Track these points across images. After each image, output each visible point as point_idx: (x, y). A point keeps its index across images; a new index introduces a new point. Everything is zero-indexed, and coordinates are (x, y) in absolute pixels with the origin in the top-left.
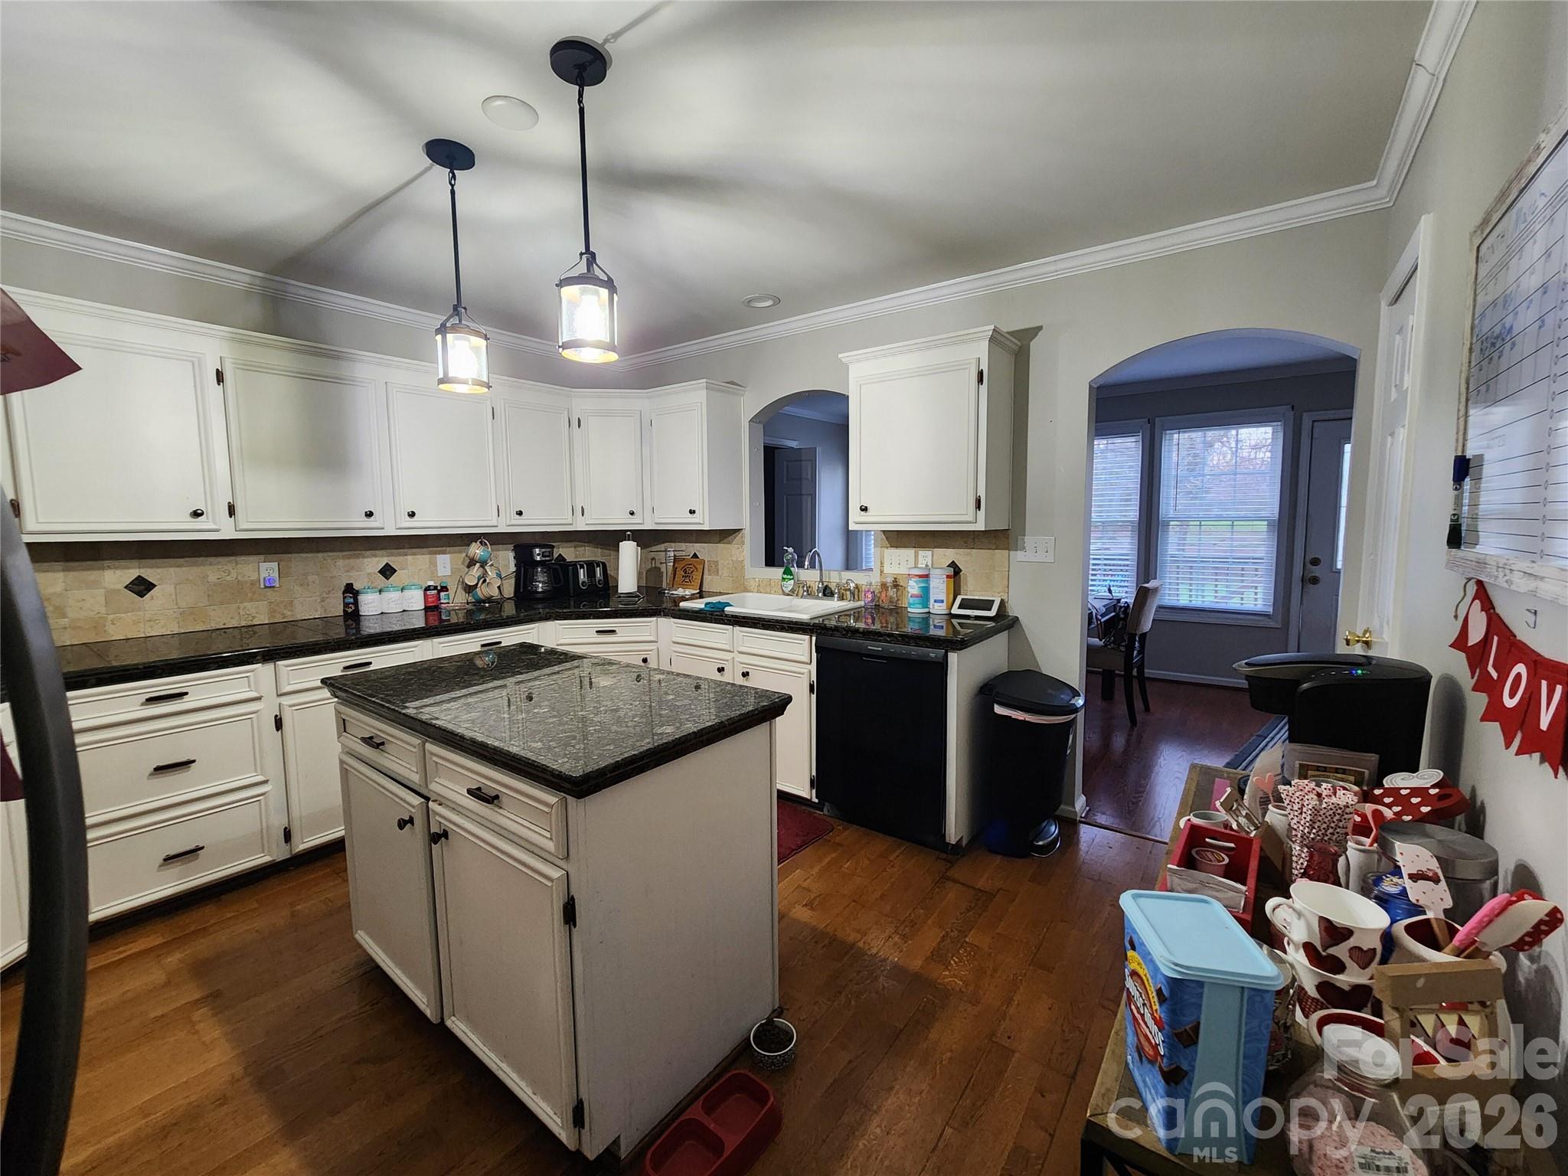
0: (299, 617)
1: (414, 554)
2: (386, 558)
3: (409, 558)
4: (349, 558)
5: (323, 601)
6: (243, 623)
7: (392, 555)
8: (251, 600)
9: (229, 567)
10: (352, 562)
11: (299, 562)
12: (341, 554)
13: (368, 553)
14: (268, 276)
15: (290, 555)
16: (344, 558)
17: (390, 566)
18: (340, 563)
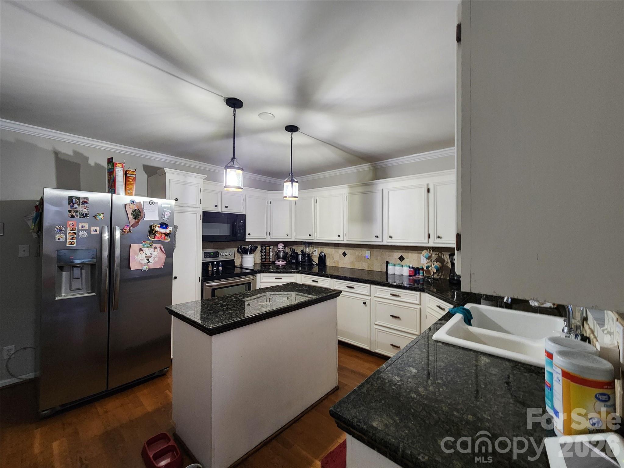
0: (375, 270)
1: (412, 253)
2: (401, 253)
3: (410, 254)
4: (390, 252)
5: (381, 266)
6: (362, 269)
7: (404, 252)
8: (364, 262)
9: (360, 251)
10: (391, 253)
11: (376, 252)
12: (387, 250)
13: (396, 251)
14: (372, 163)
15: (373, 249)
16: (388, 252)
17: (402, 256)
18: (387, 253)
